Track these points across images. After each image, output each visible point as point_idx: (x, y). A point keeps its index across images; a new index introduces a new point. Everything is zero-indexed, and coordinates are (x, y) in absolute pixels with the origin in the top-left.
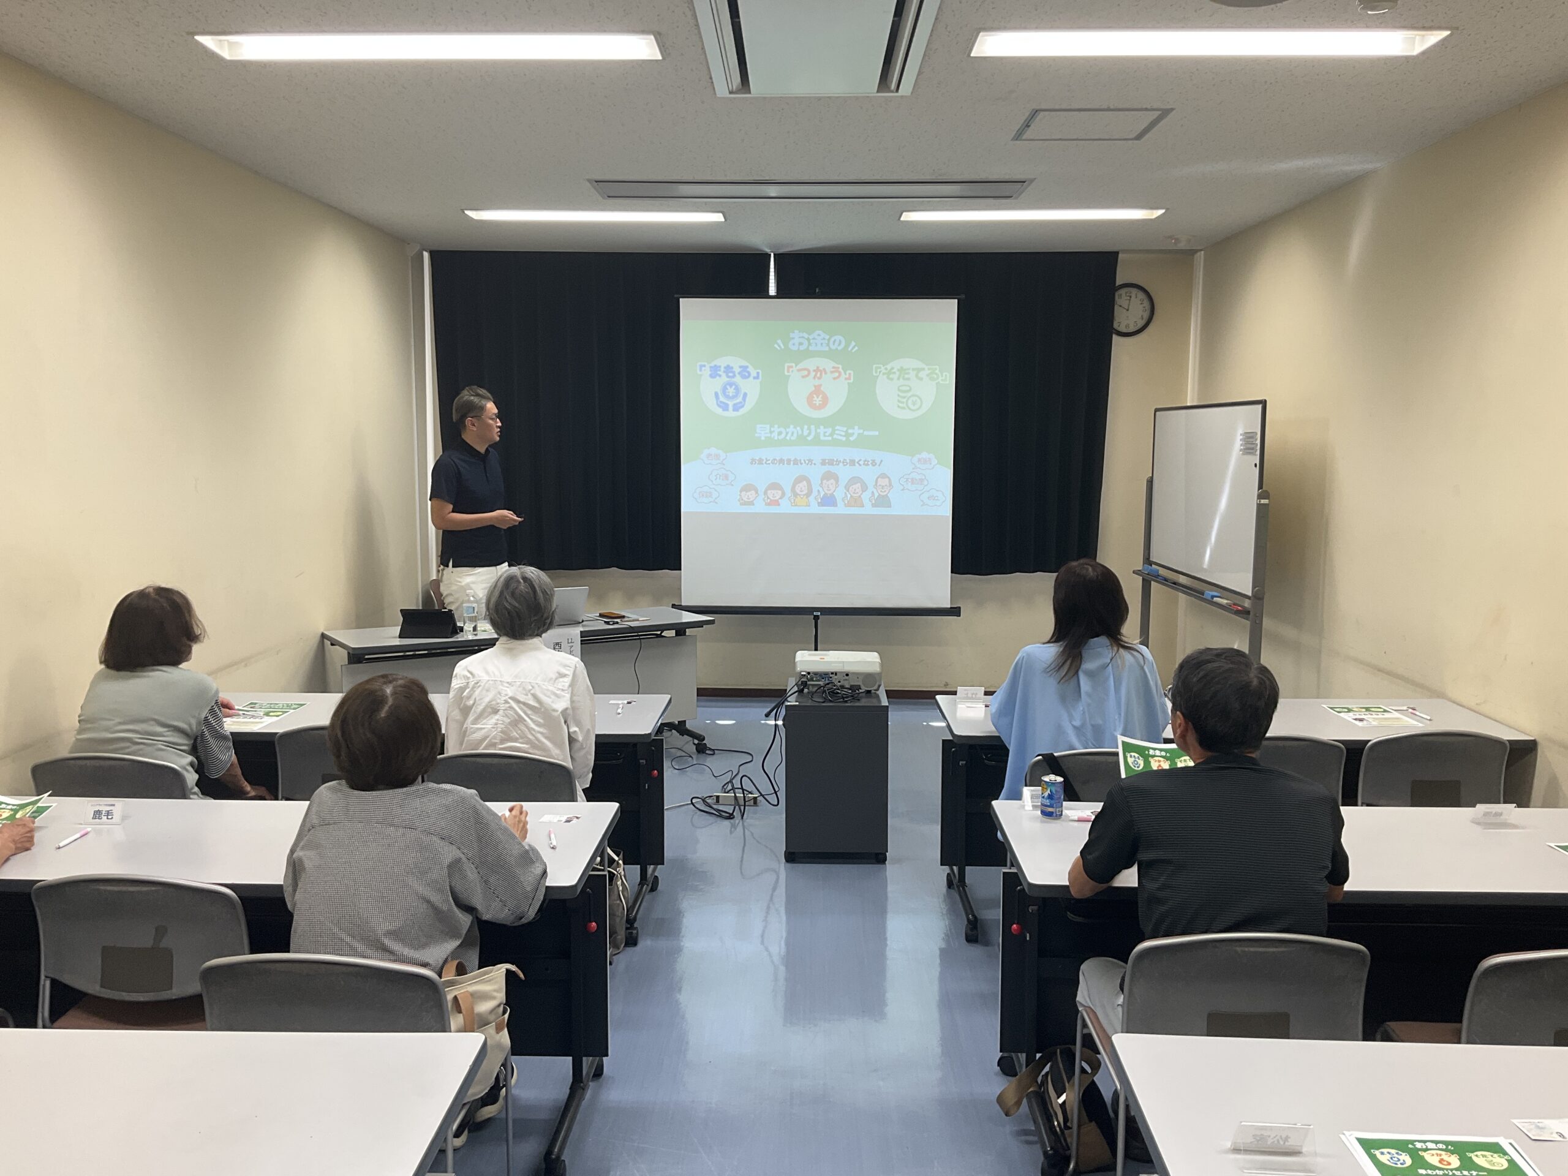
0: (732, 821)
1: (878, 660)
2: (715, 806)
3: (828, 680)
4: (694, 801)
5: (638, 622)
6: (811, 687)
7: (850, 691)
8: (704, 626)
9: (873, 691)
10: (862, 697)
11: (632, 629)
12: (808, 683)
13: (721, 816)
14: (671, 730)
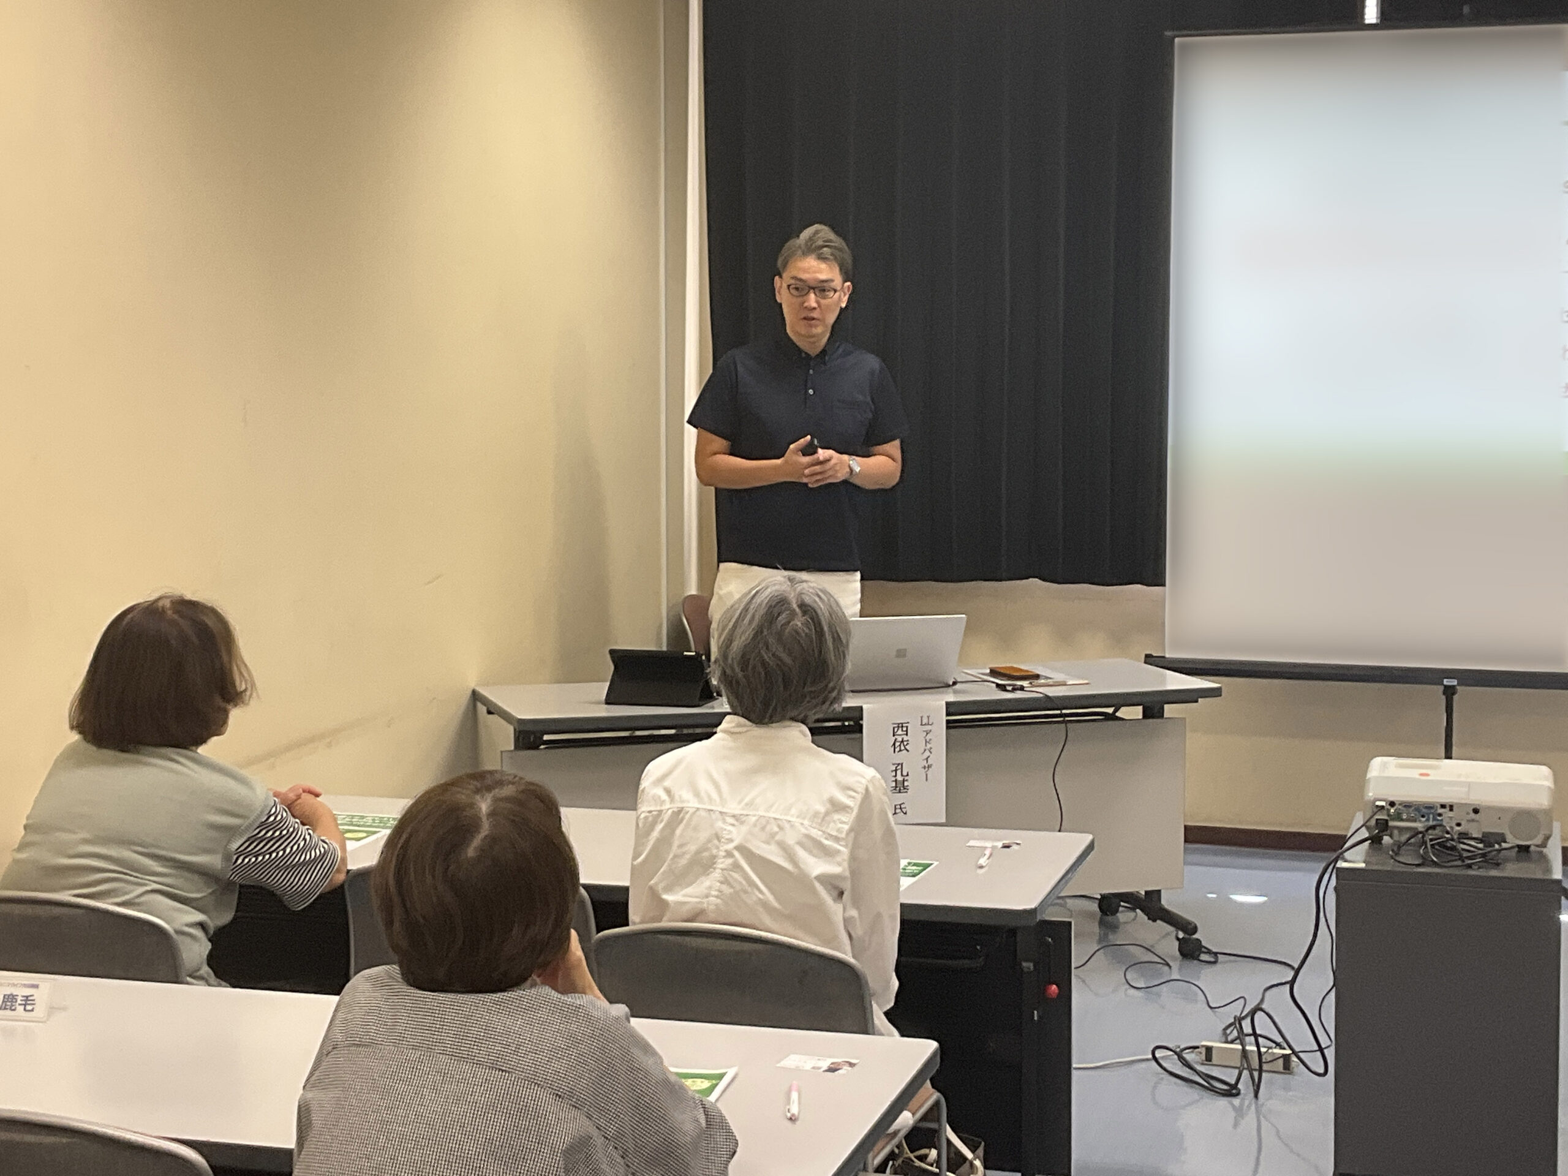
0: (1236, 1101)
1: (1549, 783)
2: (1199, 1068)
3: (1434, 819)
4: (1158, 1054)
5: (1064, 688)
6: (1396, 832)
7: (1481, 846)
8: (1200, 700)
9: (1532, 848)
10: (1507, 860)
11: (1049, 702)
12: (1391, 823)
13: (1212, 1090)
14: (1133, 909)
